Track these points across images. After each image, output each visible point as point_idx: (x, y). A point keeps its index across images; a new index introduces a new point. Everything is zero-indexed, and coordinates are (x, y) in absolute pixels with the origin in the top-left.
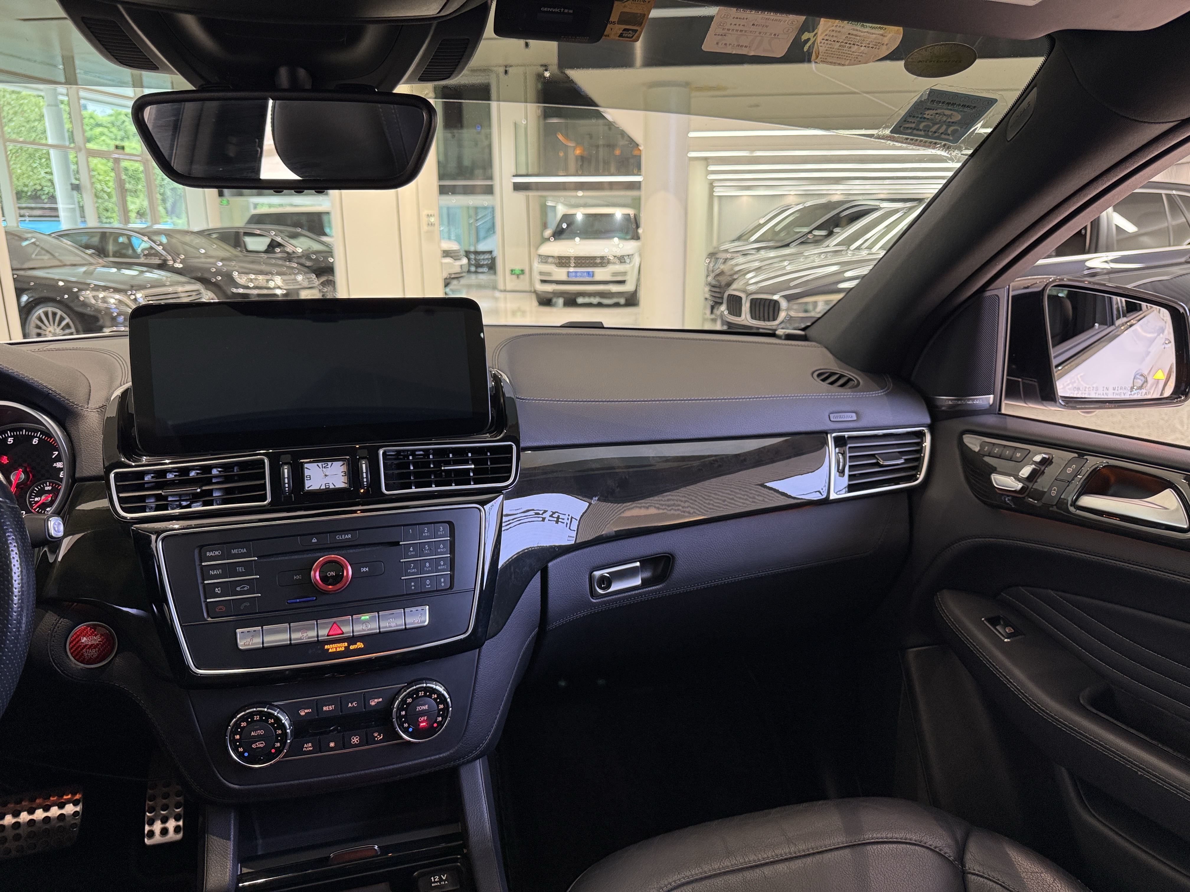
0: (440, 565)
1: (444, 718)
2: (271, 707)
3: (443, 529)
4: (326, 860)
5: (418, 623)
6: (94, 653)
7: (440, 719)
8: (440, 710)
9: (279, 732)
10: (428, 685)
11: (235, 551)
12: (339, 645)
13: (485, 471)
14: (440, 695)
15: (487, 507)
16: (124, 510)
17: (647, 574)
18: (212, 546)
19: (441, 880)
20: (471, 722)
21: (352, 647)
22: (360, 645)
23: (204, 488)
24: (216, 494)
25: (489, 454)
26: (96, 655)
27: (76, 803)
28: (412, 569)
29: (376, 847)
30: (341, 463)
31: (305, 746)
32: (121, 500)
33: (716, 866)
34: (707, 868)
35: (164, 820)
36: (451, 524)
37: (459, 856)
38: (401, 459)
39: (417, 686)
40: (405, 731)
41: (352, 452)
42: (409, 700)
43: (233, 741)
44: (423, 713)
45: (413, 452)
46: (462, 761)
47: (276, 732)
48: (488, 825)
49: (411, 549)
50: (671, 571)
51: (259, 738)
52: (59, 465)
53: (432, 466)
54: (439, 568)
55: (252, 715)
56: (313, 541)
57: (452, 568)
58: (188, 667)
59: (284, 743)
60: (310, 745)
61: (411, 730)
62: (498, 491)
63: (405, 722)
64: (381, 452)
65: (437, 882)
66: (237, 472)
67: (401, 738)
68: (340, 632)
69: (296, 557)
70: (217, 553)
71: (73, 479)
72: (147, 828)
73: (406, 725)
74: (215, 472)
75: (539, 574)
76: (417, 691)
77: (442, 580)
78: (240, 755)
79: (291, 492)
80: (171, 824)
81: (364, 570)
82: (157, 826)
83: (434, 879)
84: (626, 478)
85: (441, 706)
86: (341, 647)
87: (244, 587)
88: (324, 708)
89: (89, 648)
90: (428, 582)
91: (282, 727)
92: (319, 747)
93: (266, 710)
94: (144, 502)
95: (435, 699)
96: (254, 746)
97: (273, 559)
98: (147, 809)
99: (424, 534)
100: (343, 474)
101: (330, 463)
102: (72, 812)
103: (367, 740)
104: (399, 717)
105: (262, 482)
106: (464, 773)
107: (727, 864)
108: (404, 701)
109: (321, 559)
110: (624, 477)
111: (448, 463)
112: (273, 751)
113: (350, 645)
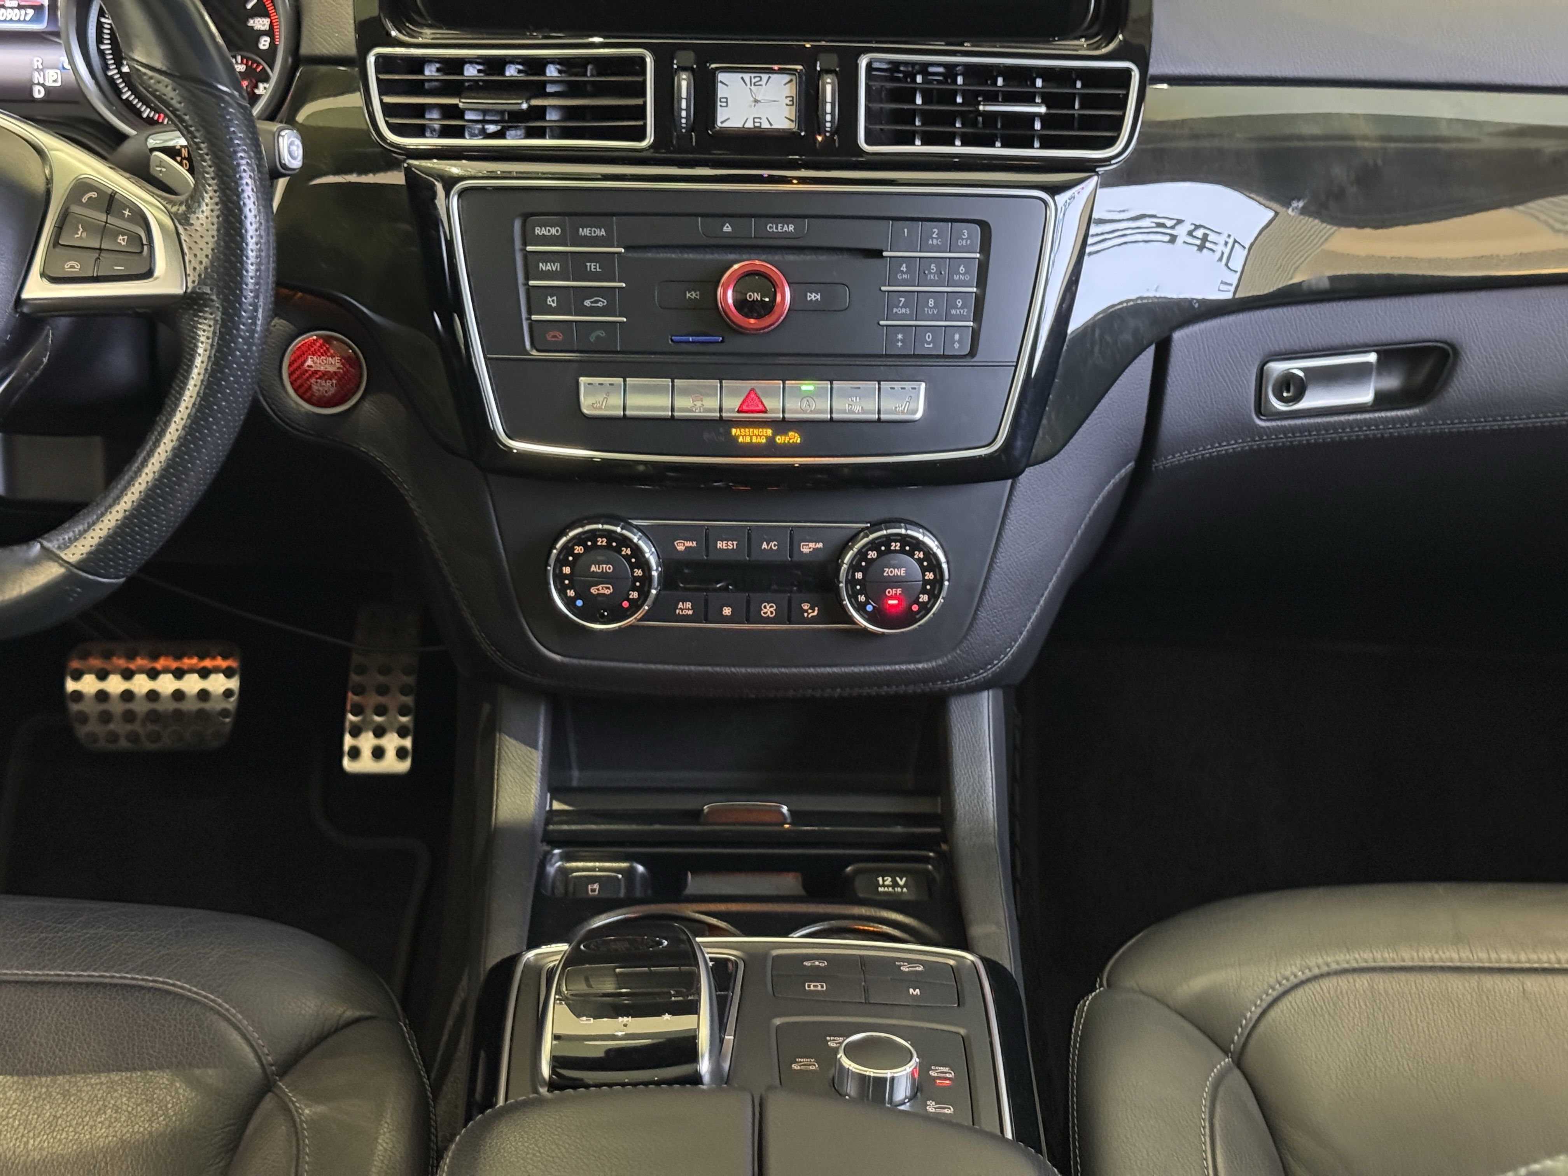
0: (956, 307)
1: (934, 597)
2: (628, 526)
3: (970, 235)
4: (695, 815)
5: (903, 412)
6: (327, 387)
7: (924, 598)
8: (926, 582)
9: (638, 573)
10: (910, 532)
11: (585, 232)
12: (756, 431)
13: (1067, 122)
14: (930, 555)
15: (1061, 198)
16: (393, 128)
17: (1391, 382)
18: (546, 215)
19: (895, 884)
20: (982, 614)
21: (779, 439)
22: (794, 438)
23: (535, 102)
24: (552, 116)
25: (1079, 84)
26: (332, 391)
27: (229, 673)
28: (901, 308)
29: (785, 809)
30: (787, 78)
31: (680, 605)
32: (388, 110)
35: (379, 732)
36: (984, 226)
37: (931, 854)
38: (898, 80)
39: (890, 531)
40: (860, 608)
41: (808, 58)
42: (872, 555)
43: (559, 577)
44: (895, 582)
45: (923, 68)
46: (957, 683)
47: (633, 572)
48: (991, 816)
49: (904, 268)
50: (1446, 383)
51: (604, 578)
52: (260, 24)
53: (959, 100)
54: (953, 312)
55: (594, 535)
56: (725, 229)
57: (978, 316)
58: (493, 434)
59: (644, 594)
60: (689, 605)
61: (869, 608)
62: (1088, 167)
63: (861, 592)
64: (863, 62)
65: (888, 886)
66: (592, 76)
67: (850, 620)
68: (761, 407)
69: (691, 256)
70: (553, 231)
71: (297, 59)
72: (348, 741)
73: (862, 598)
74: (552, 71)
75: (1150, 352)
76: (889, 539)
77: (957, 337)
78: (570, 603)
79: (691, 128)
80: (391, 742)
81: (813, 297)
82: (367, 742)
83: (884, 881)
84: (1376, 164)
85: (930, 576)
86: (759, 436)
87: (597, 301)
88: (720, 545)
89: (320, 378)
90: (929, 337)
91: (644, 565)
92: (704, 613)
93: (619, 530)
94: (422, 116)
95: (920, 561)
96: (593, 590)
97: (650, 255)
98: (348, 707)
99: (930, 242)
100: (788, 101)
101: (765, 77)
102: (222, 689)
103: (789, 614)
104: (851, 582)
105: (639, 102)
106: (958, 709)
108: (862, 554)
109: (736, 266)
110: (1371, 162)
111: (992, 98)
112: (626, 604)
113: (775, 434)
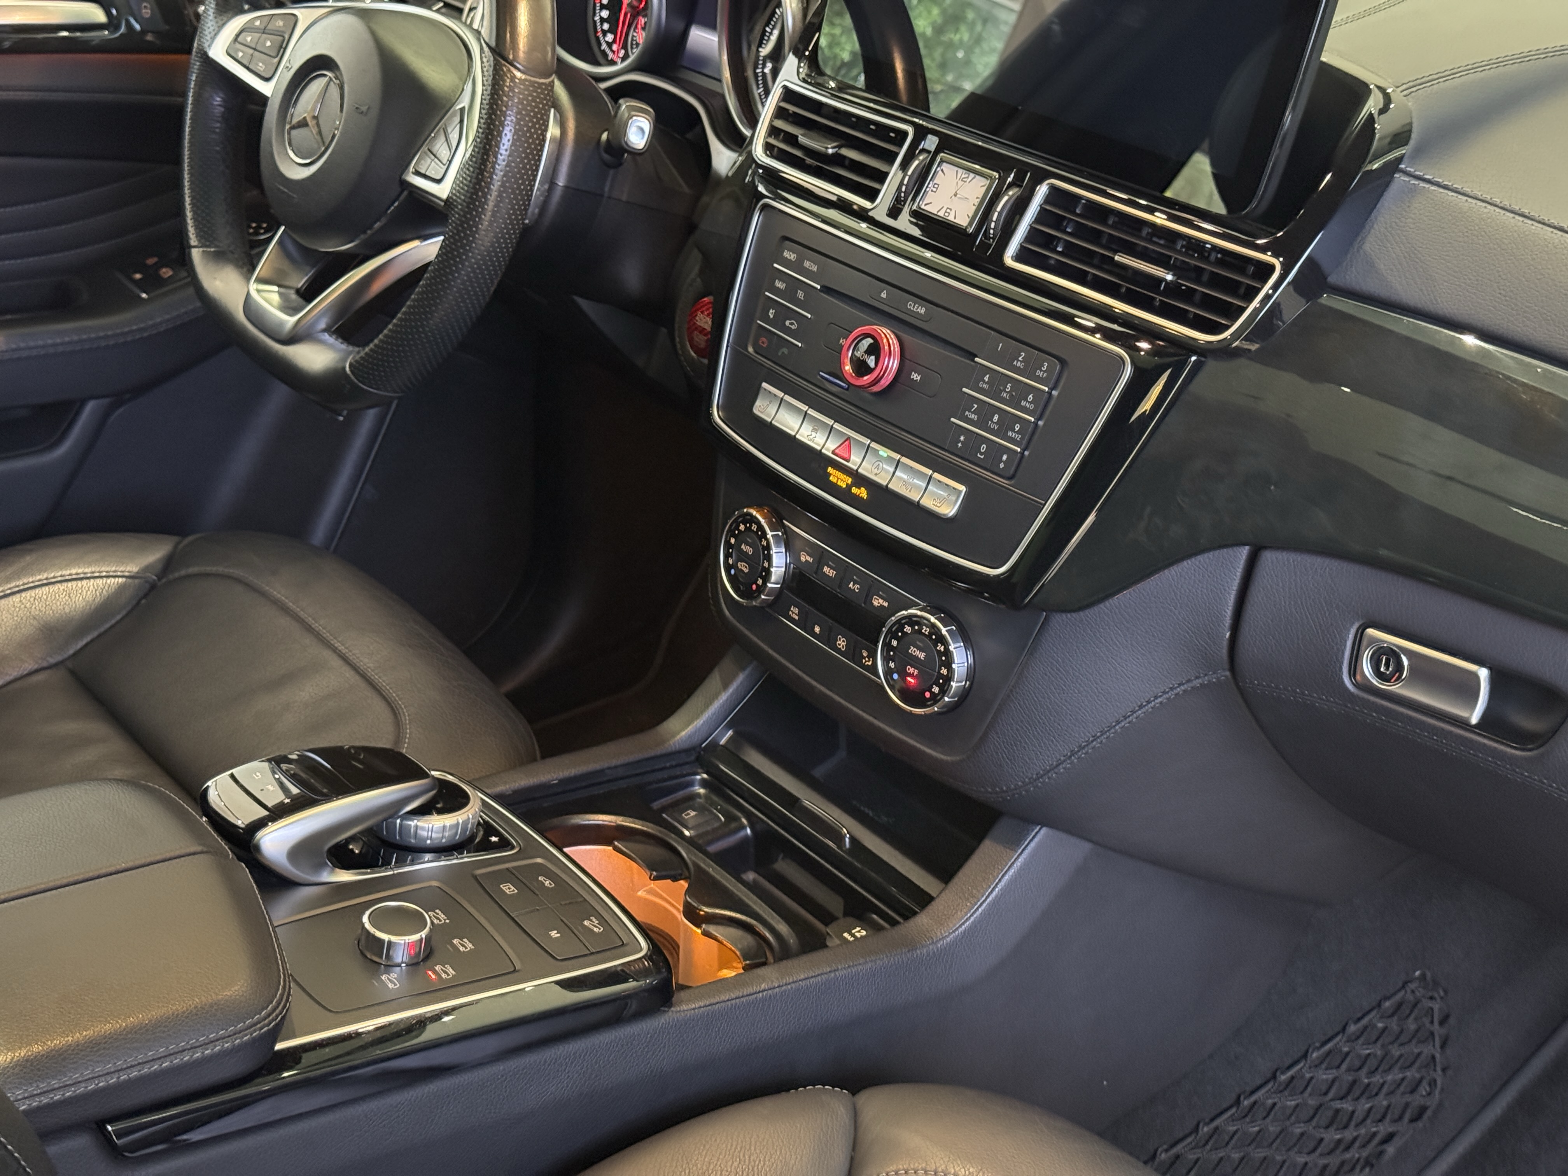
0: (1013, 430)
1: (942, 692)
3: (1047, 367)
7: (936, 689)
9: (766, 564)
10: (939, 624)
11: (807, 264)
12: (842, 476)
14: (948, 651)
18: (793, 243)
21: (854, 490)
28: (972, 413)
29: (845, 834)
30: (985, 181)
31: (793, 608)
39: (925, 615)
41: (1007, 168)
42: (908, 629)
44: (915, 662)
47: (763, 562)
49: (986, 378)
51: (746, 558)
54: (1010, 433)
55: (751, 519)
56: (882, 295)
57: (1029, 445)
59: (764, 585)
61: (895, 677)
63: (892, 659)
64: (1045, 186)
67: (881, 680)
68: (846, 456)
69: (853, 309)
70: (792, 257)
73: (892, 665)
76: (921, 621)
77: (1005, 457)
81: (914, 376)
86: (844, 481)
87: (792, 324)
88: (825, 568)
90: (985, 448)
92: (805, 622)
93: (763, 523)
95: (939, 653)
96: (739, 565)
99: (1015, 363)
100: (975, 202)
101: (971, 176)
103: (853, 653)
104: (888, 645)
105: (888, 169)
111: (1131, 249)
112: (754, 587)
113: (853, 485)
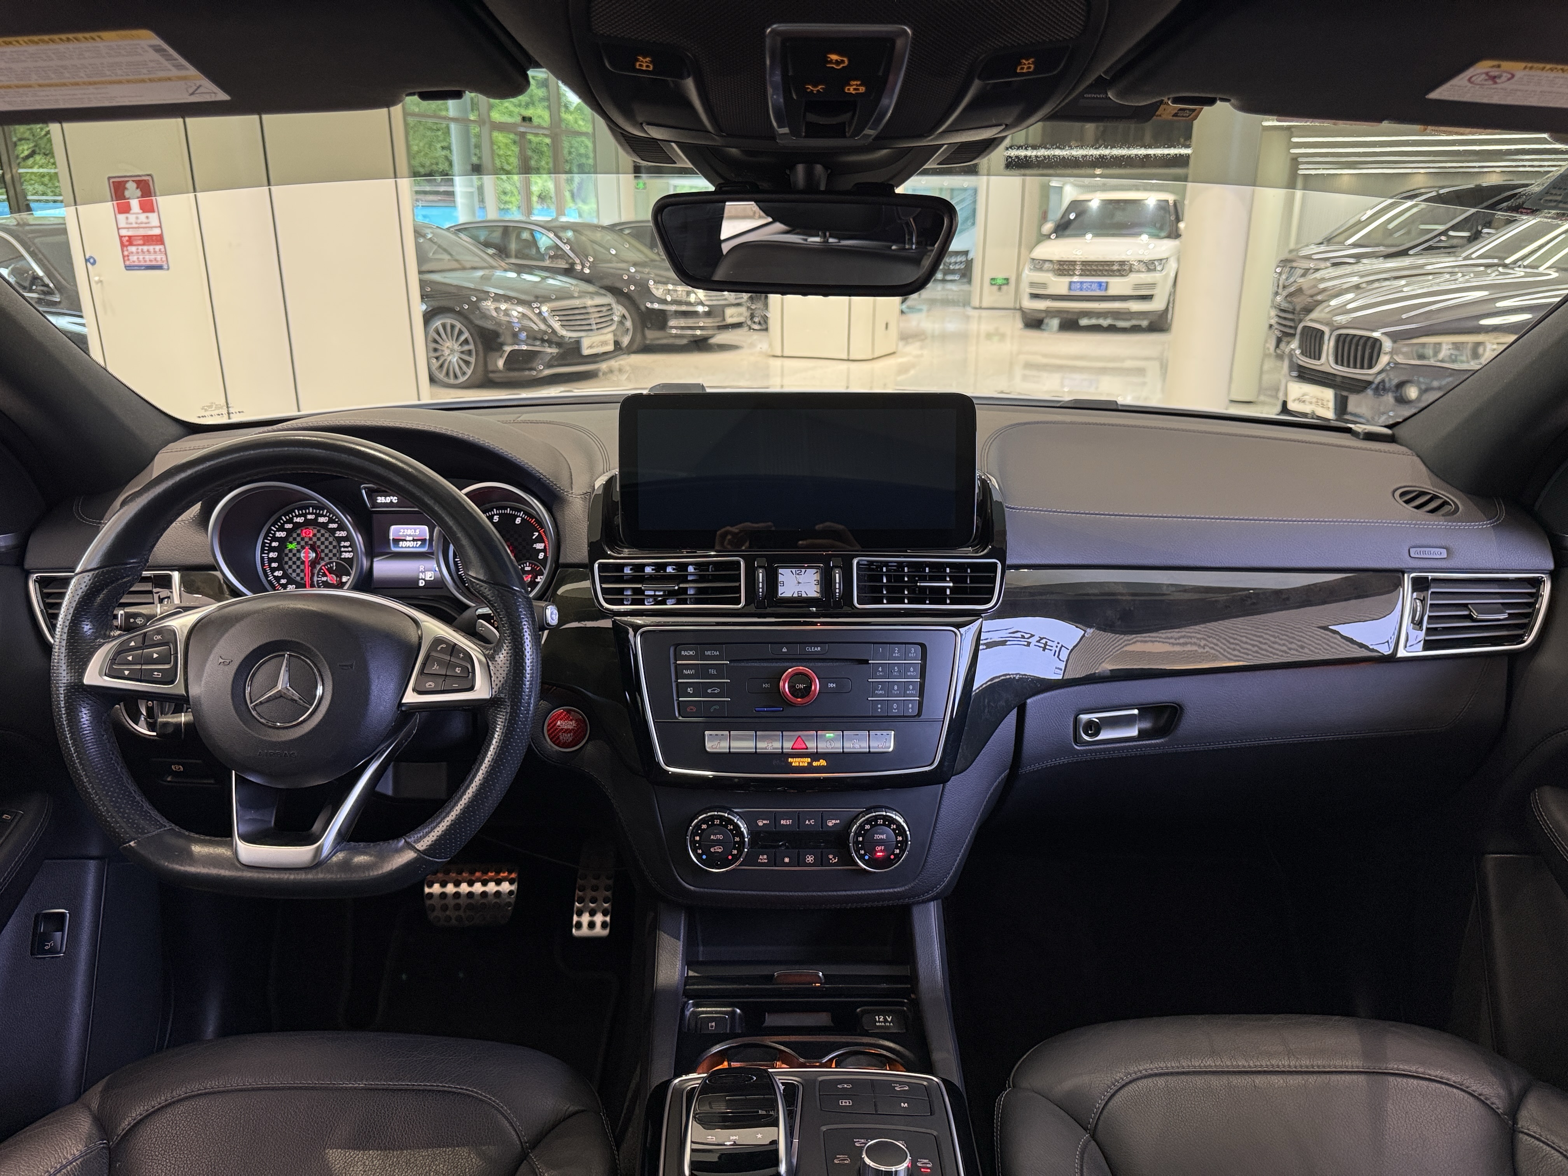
0: (910, 690)
1: (903, 851)
2: (731, 812)
3: (915, 651)
4: (770, 978)
5: (882, 748)
6: (568, 737)
7: (897, 851)
8: (898, 842)
9: (737, 839)
10: (888, 814)
11: (708, 653)
12: (802, 760)
13: (963, 591)
14: (899, 826)
15: (962, 630)
16: (607, 601)
17: (1146, 725)
18: (687, 645)
19: (885, 1018)
20: (930, 859)
21: (815, 764)
22: (823, 763)
23: (681, 586)
24: (691, 592)
25: (969, 571)
26: (571, 739)
27: (511, 882)
28: (880, 690)
29: (821, 974)
30: (815, 571)
31: (761, 857)
32: (605, 591)
33: (1197, 1063)
34: (1185, 1064)
35: (592, 913)
36: (923, 646)
37: (906, 1001)
38: (873, 570)
39: (877, 813)
40: (861, 858)
41: (826, 560)
42: (867, 827)
43: (693, 842)
44: (881, 842)
45: (886, 564)
46: (917, 899)
47: (734, 839)
48: (939, 973)
49: (880, 669)
50: (1177, 725)
51: (718, 842)
52: (539, 546)
53: (906, 579)
54: (908, 692)
55: (713, 818)
56: (783, 650)
57: (921, 694)
58: (658, 764)
59: (740, 852)
60: (765, 857)
61: (867, 857)
62: (977, 614)
63: (861, 849)
64: (855, 562)
65: (882, 1022)
66: (712, 571)
67: (856, 864)
68: (804, 746)
69: (765, 664)
70: (691, 653)
71: (557, 565)
72: (575, 918)
73: (862, 852)
74: (691, 569)
75: (1015, 712)
76: (876, 818)
77: (910, 706)
78: (698, 857)
79: (764, 598)
80: (599, 918)
81: (831, 685)
82: (585, 919)
83: (879, 1018)
84: (1130, 610)
85: (900, 838)
86: (804, 762)
87: (714, 690)
88: (782, 822)
89: (564, 732)
90: (895, 706)
91: (741, 834)
92: (774, 861)
93: (726, 815)
94: (623, 594)
95: (894, 830)
96: (712, 850)
97: (743, 664)
98: (576, 899)
99: (894, 655)
100: (815, 582)
101: (803, 570)
102: (508, 891)
103: (821, 861)
104: (856, 843)
105: (737, 584)
106: (917, 913)
107: (1210, 1063)
108: (861, 827)
109: (790, 670)
110: (1127, 609)
111: (923, 579)
112: (730, 857)
113: (812, 761)
